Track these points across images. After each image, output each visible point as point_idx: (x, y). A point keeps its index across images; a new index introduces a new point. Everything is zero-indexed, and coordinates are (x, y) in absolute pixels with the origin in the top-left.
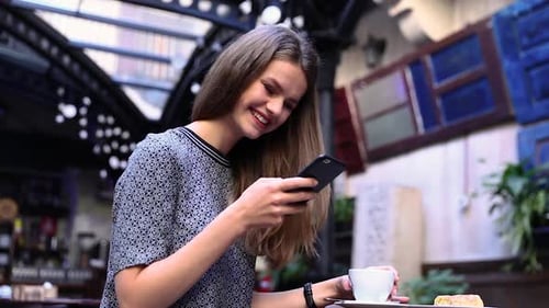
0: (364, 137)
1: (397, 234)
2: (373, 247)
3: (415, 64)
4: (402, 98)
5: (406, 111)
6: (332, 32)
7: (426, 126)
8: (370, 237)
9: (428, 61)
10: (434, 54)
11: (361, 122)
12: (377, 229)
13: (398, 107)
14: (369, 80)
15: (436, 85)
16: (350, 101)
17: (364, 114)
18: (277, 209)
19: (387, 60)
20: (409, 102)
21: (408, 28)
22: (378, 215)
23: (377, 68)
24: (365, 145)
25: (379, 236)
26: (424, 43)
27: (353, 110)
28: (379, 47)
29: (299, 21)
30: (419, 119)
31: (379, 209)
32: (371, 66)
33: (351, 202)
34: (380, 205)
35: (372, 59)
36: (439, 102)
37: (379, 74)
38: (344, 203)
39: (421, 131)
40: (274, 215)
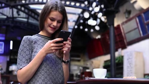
0: (126, 38)
1: (136, 65)
2: (129, 69)
3: (139, 16)
4: (136, 26)
5: (137, 30)
6: (113, 8)
7: (143, 34)
8: (128, 67)
9: (143, 15)
10: (144, 13)
11: (125, 34)
12: (130, 64)
13: (135, 29)
14: (126, 22)
15: (146, 22)
16: (121, 28)
17: (126, 32)
18: (53, 48)
19: (131, 16)
20: (138, 27)
21: (136, 6)
22: (130, 60)
23: (129, 18)
24: (126, 40)
25: (130, 66)
26: (142, 10)
27: (122, 31)
28: (129, 12)
29: (103, 6)
30: (141, 32)
31: (130, 58)
32: (127, 18)
33: (123, 57)
34: (131, 57)
35: (127, 16)
36: (147, 27)
37: (129, 20)
38: (121, 57)
39: (142, 35)
40: (52, 50)
